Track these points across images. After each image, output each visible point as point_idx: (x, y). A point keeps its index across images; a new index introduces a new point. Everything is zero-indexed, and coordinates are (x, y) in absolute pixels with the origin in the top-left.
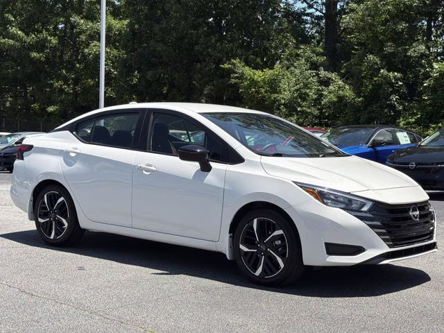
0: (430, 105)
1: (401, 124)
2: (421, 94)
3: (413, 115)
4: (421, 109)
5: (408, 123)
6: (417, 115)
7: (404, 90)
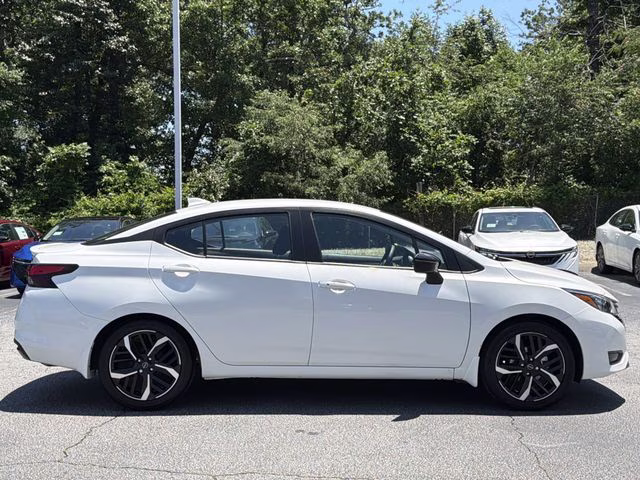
0: (46, 192)
1: (14, 213)
2: (33, 179)
3: (27, 202)
4: (36, 196)
5: (22, 212)
6: (32, 202)
7: (13, 175)
